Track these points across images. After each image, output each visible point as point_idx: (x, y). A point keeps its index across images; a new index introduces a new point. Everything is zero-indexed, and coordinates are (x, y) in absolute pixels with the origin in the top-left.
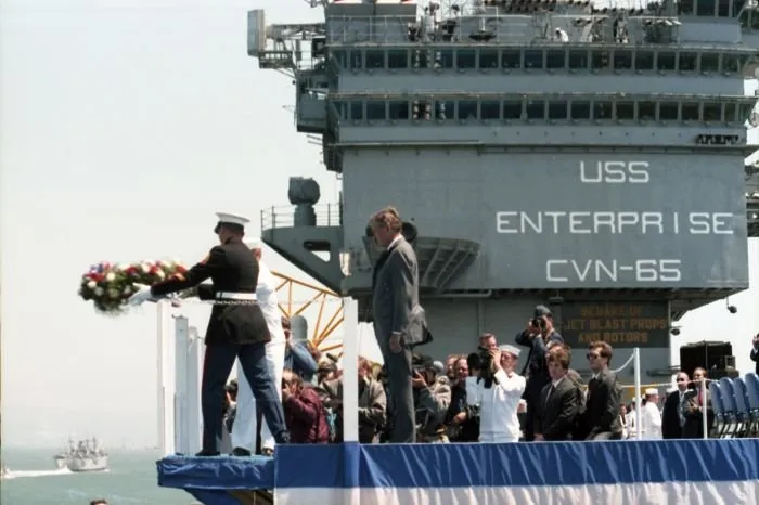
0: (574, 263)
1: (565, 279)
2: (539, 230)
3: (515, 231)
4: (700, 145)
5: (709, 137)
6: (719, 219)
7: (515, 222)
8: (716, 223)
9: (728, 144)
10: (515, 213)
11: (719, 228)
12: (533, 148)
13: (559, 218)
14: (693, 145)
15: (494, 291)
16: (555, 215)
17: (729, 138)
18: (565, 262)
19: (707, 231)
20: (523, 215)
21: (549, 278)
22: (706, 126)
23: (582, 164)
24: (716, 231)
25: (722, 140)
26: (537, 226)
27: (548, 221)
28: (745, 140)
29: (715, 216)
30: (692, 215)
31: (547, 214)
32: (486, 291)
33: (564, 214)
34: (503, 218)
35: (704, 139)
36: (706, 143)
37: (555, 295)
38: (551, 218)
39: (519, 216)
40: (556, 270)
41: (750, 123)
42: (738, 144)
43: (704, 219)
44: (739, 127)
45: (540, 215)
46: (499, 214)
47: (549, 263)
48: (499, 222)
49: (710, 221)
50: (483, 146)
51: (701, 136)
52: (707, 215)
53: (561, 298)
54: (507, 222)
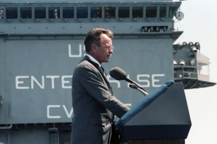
0: (64, 106)
1: (59, 117)
2: (42, 87)
3: (28, 88)
4: (143, 33)
5: (149, 28)
6: (155, 78)
7: (27, 82)
8: (154, 81)
9: (161, 32)
10: (28, 77)
11: (156, 83)
12: (38, 37)
13: (55, 79)
14: (139, 33)
15: (14, 125)
16: (53, 77)
17: (161, 27)
18: (59, 106)
19: (148, 86)
20: (33, 78)
21: (49, 117)
22: (148, 21)
23: (70, 46)
24: (154, 85)
25: (157, 30)
26: (41, 84)
27: (48, 81)
28: (172, 29)
29: (153, 76)
30: (138, 76)
31: (48, 77)
32: (9, 125)
33: (58, 77)
34: (20, 80)
35: (146, 29)
36: (147, 31)
37: (53, 127)
38: (50, 79)
39: (30, 79)
40: (54, 112)
41: (177, 18)
42: (168, 31)
43: (146, 78)
44: (169, 21)
45: (43, 77)
46: (17, 78)
47: (49, 107)
48: (17, 82)
49: (150, 80)
50: (6, 35)
51: (143, 28)
52: (148, 76)
53: (56, 129)
54: (22, 82)
